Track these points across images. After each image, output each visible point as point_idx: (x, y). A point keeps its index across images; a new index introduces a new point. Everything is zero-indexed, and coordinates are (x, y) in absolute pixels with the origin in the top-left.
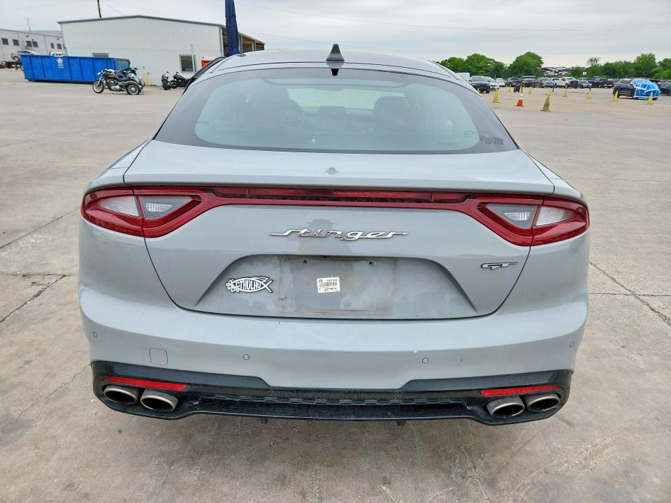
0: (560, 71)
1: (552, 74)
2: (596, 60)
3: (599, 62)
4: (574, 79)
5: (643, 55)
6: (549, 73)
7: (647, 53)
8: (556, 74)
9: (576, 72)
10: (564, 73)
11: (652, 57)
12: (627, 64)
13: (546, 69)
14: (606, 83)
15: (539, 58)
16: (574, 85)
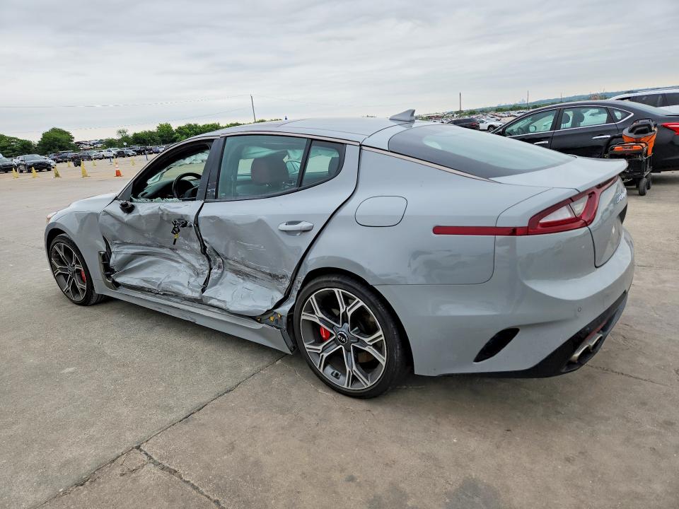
0: (94, 144)
1: (88, 147)
2: (124, 132)
3: (127, 133)
4: (119, 150)
5: (161, 125)
6: (85, 147)
7: (163, 123)
8: (92, 147)
9: (110, 144)
10: (99, 145)
11: (168, 127)
12: (151, 133)
13: (79, 143)
14: (147, 150)
15: (67, 133)
16: (121, 155)
